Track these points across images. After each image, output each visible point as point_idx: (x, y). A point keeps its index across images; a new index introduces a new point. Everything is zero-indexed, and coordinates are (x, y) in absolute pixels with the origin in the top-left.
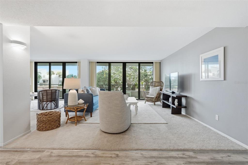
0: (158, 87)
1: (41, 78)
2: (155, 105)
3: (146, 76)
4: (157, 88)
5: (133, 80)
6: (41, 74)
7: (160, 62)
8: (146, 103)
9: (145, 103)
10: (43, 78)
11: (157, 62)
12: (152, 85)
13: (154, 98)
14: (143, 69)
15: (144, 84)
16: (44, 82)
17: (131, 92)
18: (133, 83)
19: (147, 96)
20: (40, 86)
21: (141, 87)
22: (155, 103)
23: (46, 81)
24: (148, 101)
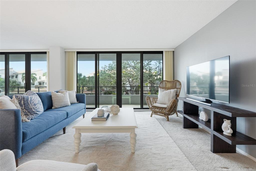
0: (172, 91)
1: (37, 80)
2: (168, 120)
3: (151, 76)
4: (170, 92)
5: (136, 81)
6: (36, 75)
7: (173, 52)
8: (153, 115)
9: (151, 116)
10: (39, 80)
11: (169, 51)
12: (162, 86)
13: (166, 108)
14: (148, 69)
15: (149, 86)
16: (39, 85)
17: (132, 97)
18: (136, 84)
19: (155, 105)
20: (35, 88)
21: (145, 89)
22: (168, 117)
23: (42, 84)
24: (155, 113)
